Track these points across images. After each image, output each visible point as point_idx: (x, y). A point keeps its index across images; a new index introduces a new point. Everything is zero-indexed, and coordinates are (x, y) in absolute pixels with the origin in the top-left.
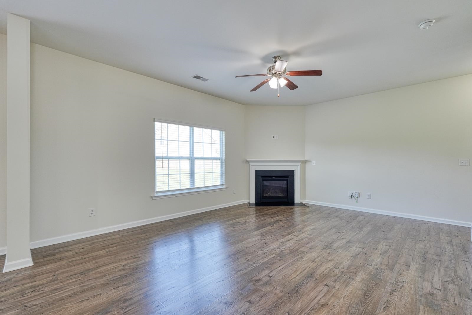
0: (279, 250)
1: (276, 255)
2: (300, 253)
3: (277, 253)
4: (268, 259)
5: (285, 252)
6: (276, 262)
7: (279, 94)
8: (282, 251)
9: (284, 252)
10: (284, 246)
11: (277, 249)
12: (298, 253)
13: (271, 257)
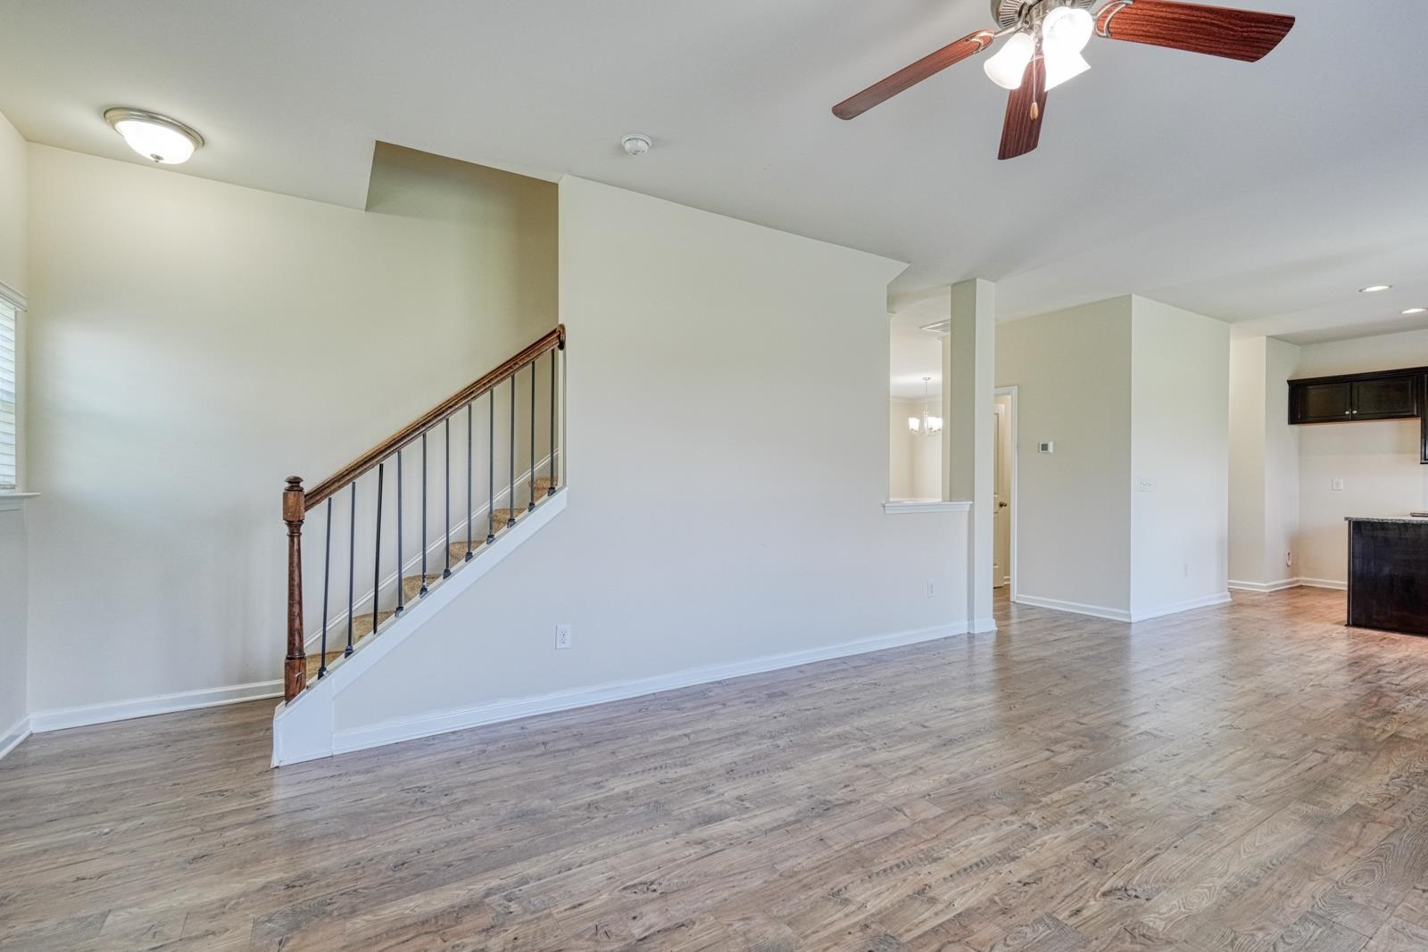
0: (1029, 819)
1: (1040, 802)
2: (952, 797)
3: (1034, 806)
4: (1065, 790)
5: (1003, 808)
6: (1038, 778)
8: (1015, 812)
9: (1008, 806)
10: (1007, 836)
11: (1037, 823)
12: (956, 796)
13: (1056, 796)
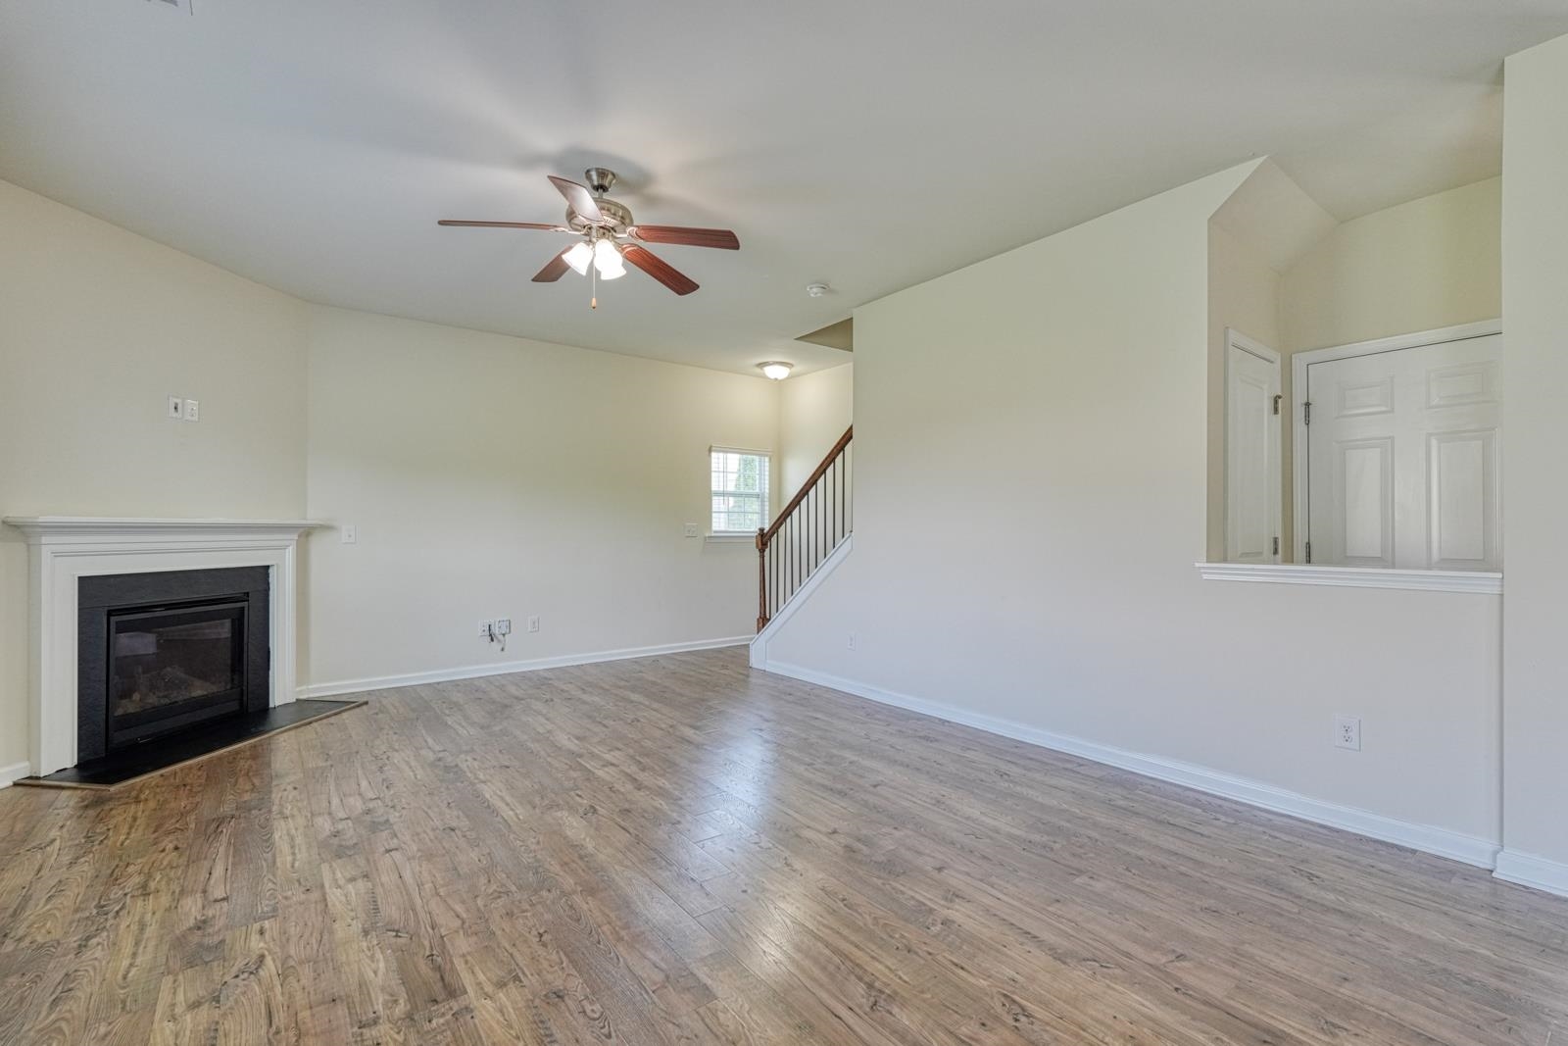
7: (594, 300)
